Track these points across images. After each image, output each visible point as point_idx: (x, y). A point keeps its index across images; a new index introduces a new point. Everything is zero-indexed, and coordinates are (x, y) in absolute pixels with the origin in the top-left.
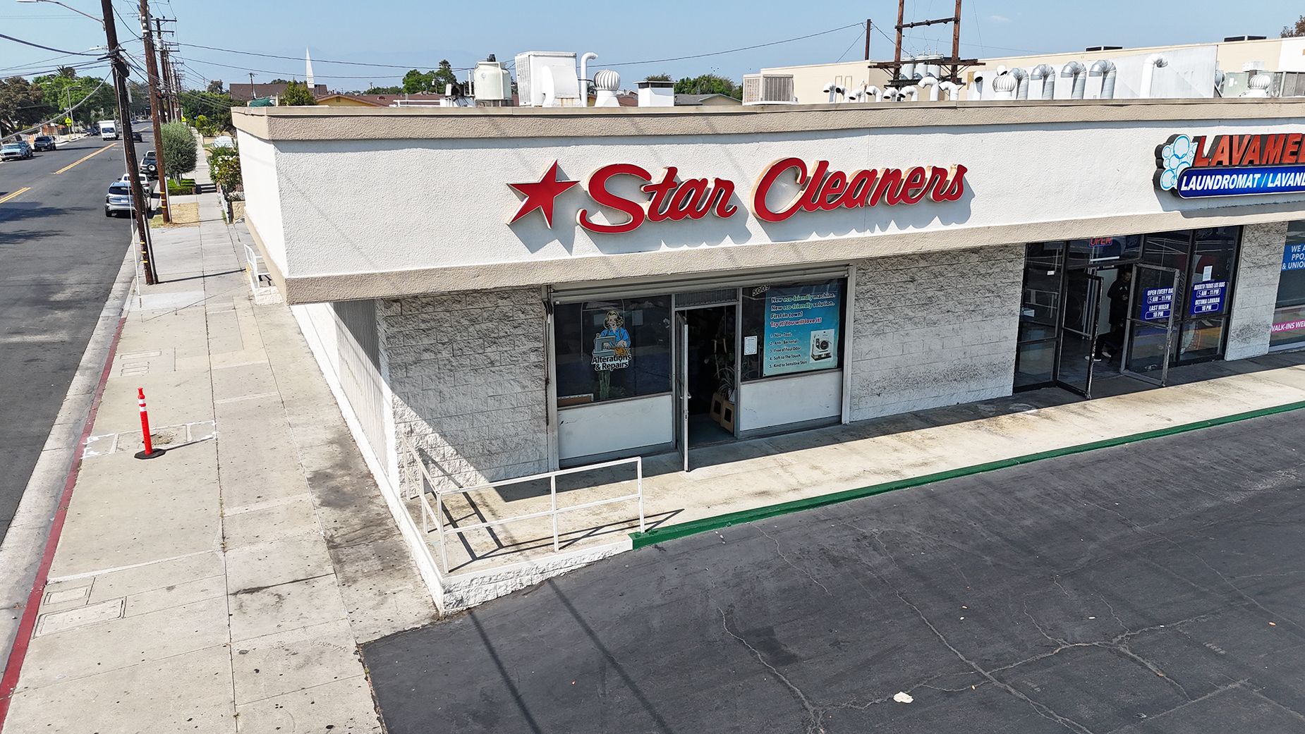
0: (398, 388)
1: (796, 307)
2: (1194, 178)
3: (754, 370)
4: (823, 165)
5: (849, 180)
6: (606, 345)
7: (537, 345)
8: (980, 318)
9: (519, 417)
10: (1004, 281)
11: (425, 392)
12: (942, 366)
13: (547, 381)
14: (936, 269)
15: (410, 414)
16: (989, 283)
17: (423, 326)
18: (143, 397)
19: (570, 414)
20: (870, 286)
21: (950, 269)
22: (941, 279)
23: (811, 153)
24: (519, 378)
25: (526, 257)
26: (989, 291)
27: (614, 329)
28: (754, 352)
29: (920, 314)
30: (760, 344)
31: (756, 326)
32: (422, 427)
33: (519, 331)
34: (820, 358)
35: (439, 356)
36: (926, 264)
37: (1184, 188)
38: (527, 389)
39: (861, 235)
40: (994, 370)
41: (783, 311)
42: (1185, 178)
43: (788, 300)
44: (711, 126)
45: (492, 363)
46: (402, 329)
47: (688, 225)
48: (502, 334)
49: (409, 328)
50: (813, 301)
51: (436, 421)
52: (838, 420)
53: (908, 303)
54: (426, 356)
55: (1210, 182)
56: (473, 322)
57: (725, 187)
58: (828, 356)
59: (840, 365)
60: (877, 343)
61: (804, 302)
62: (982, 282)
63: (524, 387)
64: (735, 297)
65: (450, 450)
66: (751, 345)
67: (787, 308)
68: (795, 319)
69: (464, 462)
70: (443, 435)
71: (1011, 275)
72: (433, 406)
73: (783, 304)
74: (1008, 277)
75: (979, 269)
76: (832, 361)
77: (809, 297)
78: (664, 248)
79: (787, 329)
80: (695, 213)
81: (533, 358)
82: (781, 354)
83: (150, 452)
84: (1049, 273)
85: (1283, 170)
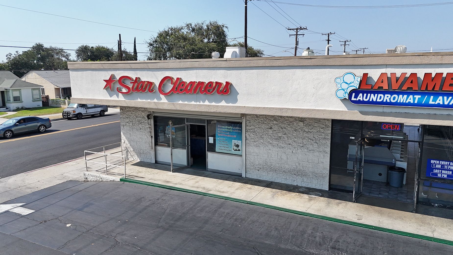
0: (122, 131)
2: (361, 95)
3: (212, 148)
4: (178, 79)
5: (186, 84)
6: (169, 130)
7: (150, 126)
8: (306, 150)
9: (146, 145)
10: (319, 136)
11: (127, 133)
12: (287, 166)
14: (283, 126)
15: (125, 138)
16: (311, 136)
17: (127, 116)
19: (158, 148)
20: (252, 127)
21: (289, 127)
22: (285, 130)
23: (175, 75)
24: (146, 134)
26: (311, 139)
28: (212, 142)
29: (275, 142)
30: (214, 140)
32: (126, 142)
34: (236, 150)
35: (130, 124)
36: (277, 123)
37: (353, 99)
38: (148, 138)
39: (195, 103)
40: (316, 176)
41: (221, 130)
42: (354, 94)
45: (141, 129)
46: (123, 116)
49: (124, 116)
50: (233, 129)
51: (129, 141)
52: (241, 175)
53: (269, 137)
54: (127, 124)
55: (373, 97)
56: (137, 117)
57: (151, 84)
58: (239, 150)
59: (242, 155)
60: (256, 150)
61: (229, 129)
63: (147, 137)
64: (205, 123)
65: (132, 149)
66: (211, 140)
67: (223, 130)
68: (227, 134)
69: (135, 154)
72: (129, 137)
73: (222, 128)
75: (304, 129)
76: (240, 153)
77: (231, 127)
78: (139, 100)
79: (224, 137)
80: (142, 90)
82: (222, 145)
84: (351, 138)
85: (443, 95)
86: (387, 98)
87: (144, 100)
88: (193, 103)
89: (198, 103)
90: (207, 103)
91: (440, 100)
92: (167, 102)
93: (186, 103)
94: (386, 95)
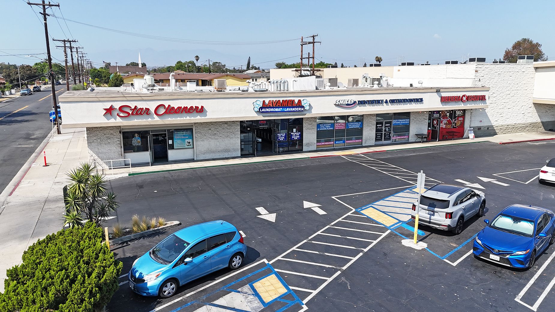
0: (89, 147)
1: (182, 134)
2: (263, 109)
3: (172, 147)
4: (169, 106)
5: (176, 108)
6: (135, 140)
7: (119, 140)
8: (229, 138)
9: (115, 154)
11: (95, 148)
12: (220, 149)
13: (121, 147)
14: (216, 127)
15: (91, 152)
16: (231, 131)
17: (94, 135)
18: (45, 153)
19: (127, 154)
20: (199, 130)
22: (218, 129)
23: (166, 104)
24: (115, 146)
25: (107, 121)
27: (137, 137)
29: (213, 137)
30: (173, 142)
31: (172, 139)
32: (94, 155)
33: (115, 137)
34: (188, 145)
36: (213, 126)
37: (261, 111)
39: (181, 119)
40: (235, 150)
41: (178, 135)
42: (261, 109)
43: (179, 133)
44: (142, 99)
45: (109, 143)
47: (141, 116)
48: (111, 137)
49: (91, 135)
50: (186, 133)
51: (97, 154)
52: (194, 159)
53: (209, 134)
54: (95, 141)
55: (268, 110)
56: (105, 135)
57: (148, 109)
58: (190, 145)
59: (193, 147)
60: (202, 143)
61: (183, 133)
62: (229, 131)
63: (116, 148)
64: (166, 132)
66: (170, 142)
67: (179, 134)
68: (181, 137)
70: (99, 157)
71: (237, 129)
72: (96, 151)
74: (236, 130)
76: (191, 146)
77: (184, 132)
78: (136, 120)
79: (180, 139)
80: (141, 114)
81: (118, 142)
82: (178, 144)
83: (46, 165)
84: (248, 129)
85: (288, 107)
86: (272, 110)
87: (140, 120)
88: (179, 119)
89: (182, 119)
90: (188, 118)
91: (288, 109)
92: (159, 119)
93: (174, 119)
94: (272, 109)
